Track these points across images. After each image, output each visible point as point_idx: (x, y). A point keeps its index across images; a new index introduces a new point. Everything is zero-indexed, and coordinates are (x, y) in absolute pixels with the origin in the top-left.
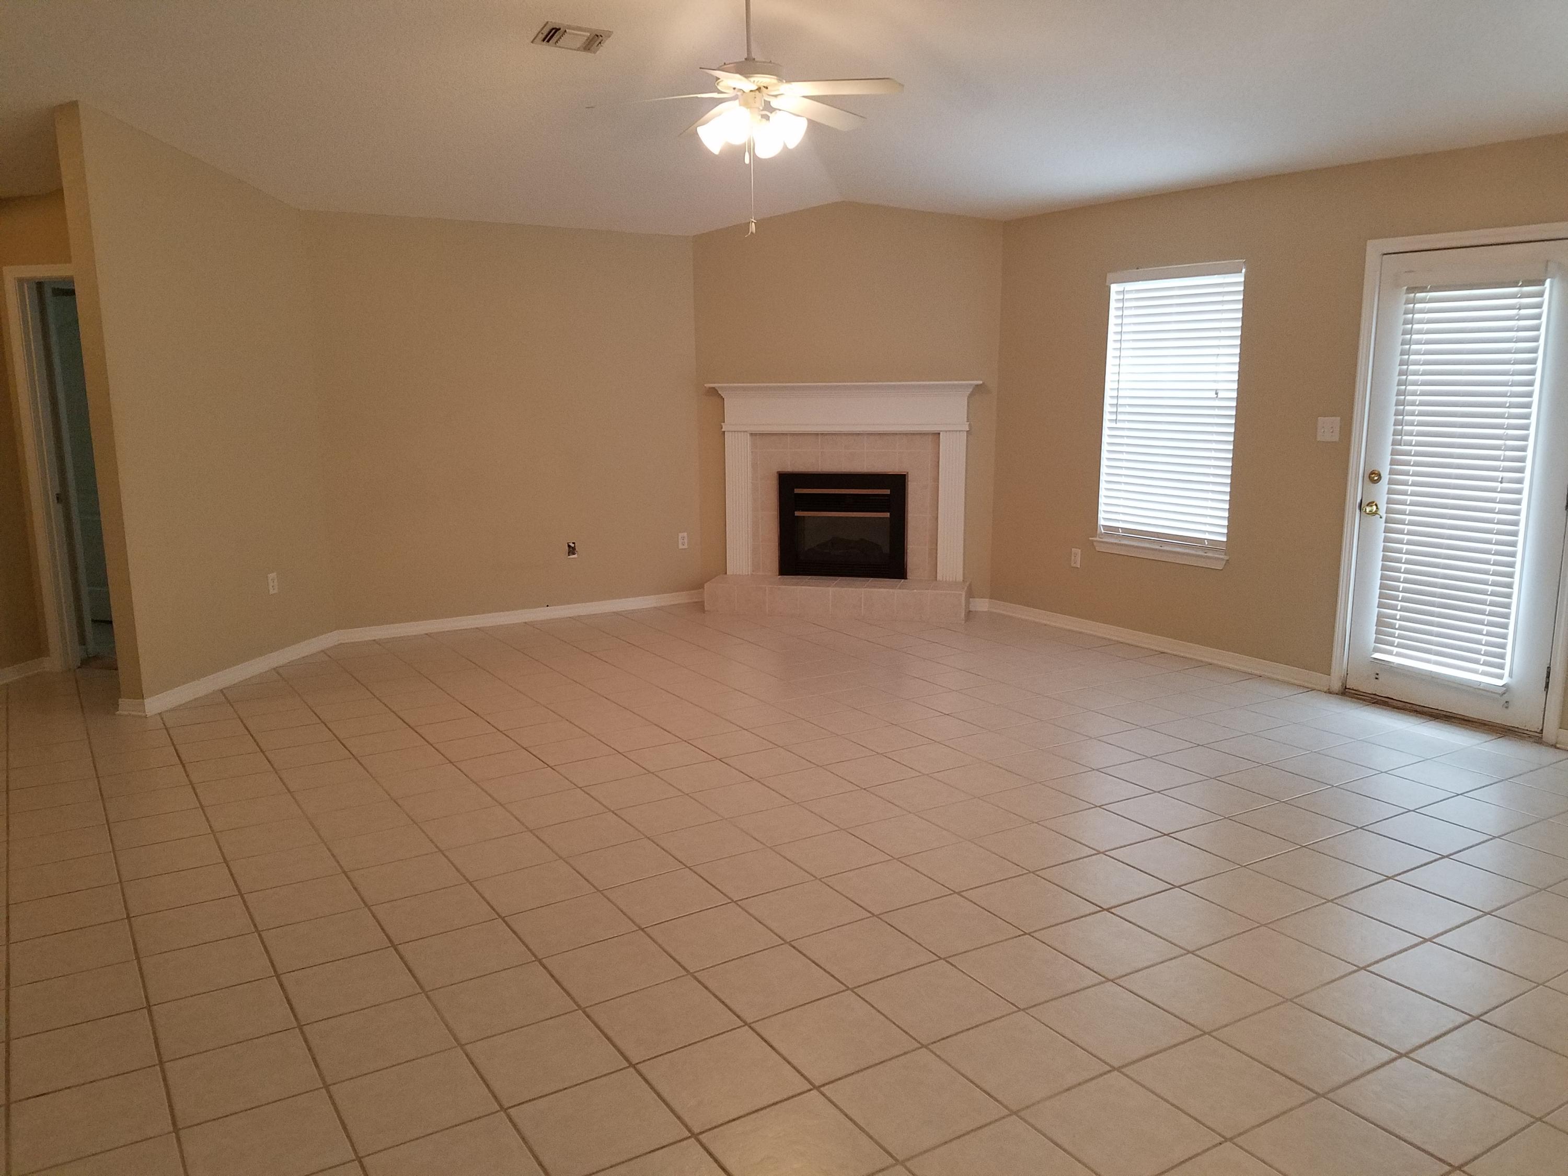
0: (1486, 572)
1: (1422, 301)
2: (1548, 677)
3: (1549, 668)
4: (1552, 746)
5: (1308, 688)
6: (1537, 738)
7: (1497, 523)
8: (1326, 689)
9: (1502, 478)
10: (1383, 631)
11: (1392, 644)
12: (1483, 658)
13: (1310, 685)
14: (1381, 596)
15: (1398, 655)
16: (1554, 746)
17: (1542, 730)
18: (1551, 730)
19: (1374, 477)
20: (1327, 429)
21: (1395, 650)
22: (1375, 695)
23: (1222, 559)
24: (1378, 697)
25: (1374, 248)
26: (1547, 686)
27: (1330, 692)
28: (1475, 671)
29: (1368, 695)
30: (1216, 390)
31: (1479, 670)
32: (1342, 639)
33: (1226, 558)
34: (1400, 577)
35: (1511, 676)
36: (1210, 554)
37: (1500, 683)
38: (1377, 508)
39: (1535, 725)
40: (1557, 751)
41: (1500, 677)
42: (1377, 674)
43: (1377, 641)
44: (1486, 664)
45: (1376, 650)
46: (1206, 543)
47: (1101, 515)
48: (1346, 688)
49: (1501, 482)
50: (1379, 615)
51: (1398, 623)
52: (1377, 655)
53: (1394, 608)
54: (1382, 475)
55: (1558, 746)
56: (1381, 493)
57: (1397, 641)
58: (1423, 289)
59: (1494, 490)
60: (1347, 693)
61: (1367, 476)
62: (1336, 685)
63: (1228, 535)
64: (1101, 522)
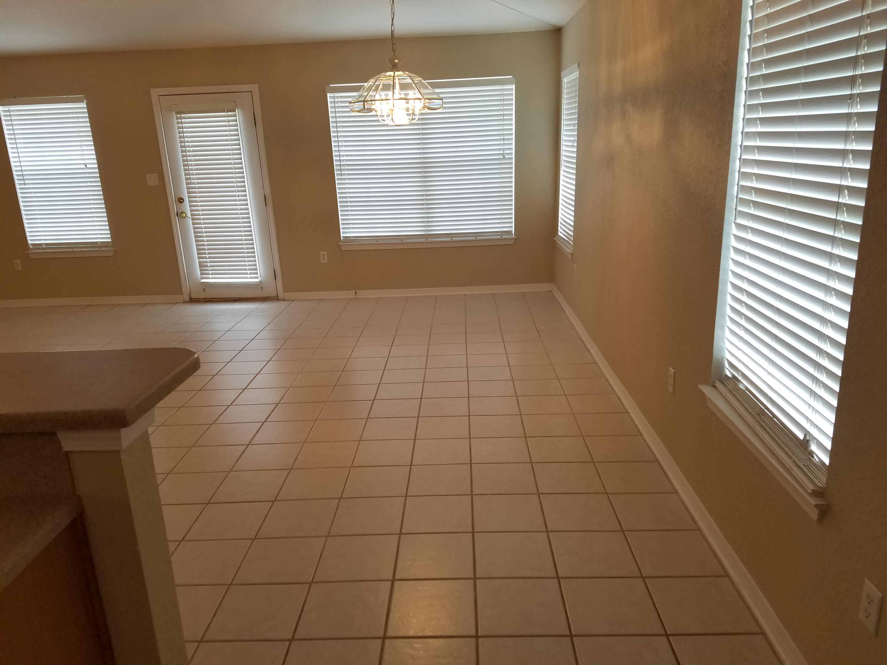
0: (241, 236)
1: (185, 118)
2: (275, 274)
3: (274, 270)
4: (283, 300)
5: (173, 303)
6: (276, 298)
7: (241, 219)
8: (182, 302)
9: (238, 195)
10: (203, 269)
11: (208, 274)
12: (248, 272)
13: (174, 302)
14: (198, 254)
15: (213, 278)
16: (284, 300)
17: (277, 295)
18: (281, 295)
19: (181, 200)
20: (152, 180)
21: (211, 276)
22: (206, 298)
23: (113, 250)
24: (207, 299)
25: (155, 93)
26: (275, 278)
27: (184, 302)
28: (247, 278)
29: (202, 299)
30: (85, 164)
31: (248, 277)
32: (184, 275)
33: (114, 249)
34: (205, 244)
35: (261, 277)
36: (103, 249)
37: (258, 280)
38: (186, 215)
39: (274, 294)
40: (285, 301)
41: (257, 278)
42: (204, 289)
43: (201, 274)
44: (250, 274)
45: (202, 278)
46: (100, 244)
47: (29, 238)
48: (191, 299)
49: (239, 197)
50: (200, 262)
51: (209, 264)
52: (203, 281)
53: (206, 258)
54: (184, 199)
55: (285, 299)
56: (187, 207)
57: (210, 272)
58: (184, 113)
59: (236, 201)
60: (193, 301)
61: (177, 200)
62: (187, 298)
63: (111, 238)
64: (30, 242)
